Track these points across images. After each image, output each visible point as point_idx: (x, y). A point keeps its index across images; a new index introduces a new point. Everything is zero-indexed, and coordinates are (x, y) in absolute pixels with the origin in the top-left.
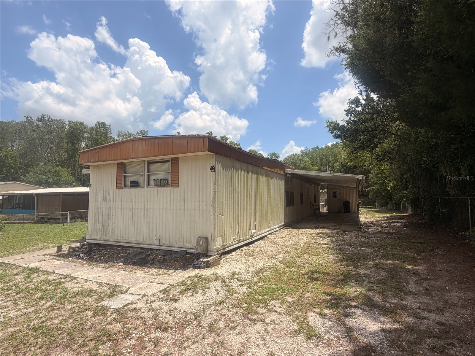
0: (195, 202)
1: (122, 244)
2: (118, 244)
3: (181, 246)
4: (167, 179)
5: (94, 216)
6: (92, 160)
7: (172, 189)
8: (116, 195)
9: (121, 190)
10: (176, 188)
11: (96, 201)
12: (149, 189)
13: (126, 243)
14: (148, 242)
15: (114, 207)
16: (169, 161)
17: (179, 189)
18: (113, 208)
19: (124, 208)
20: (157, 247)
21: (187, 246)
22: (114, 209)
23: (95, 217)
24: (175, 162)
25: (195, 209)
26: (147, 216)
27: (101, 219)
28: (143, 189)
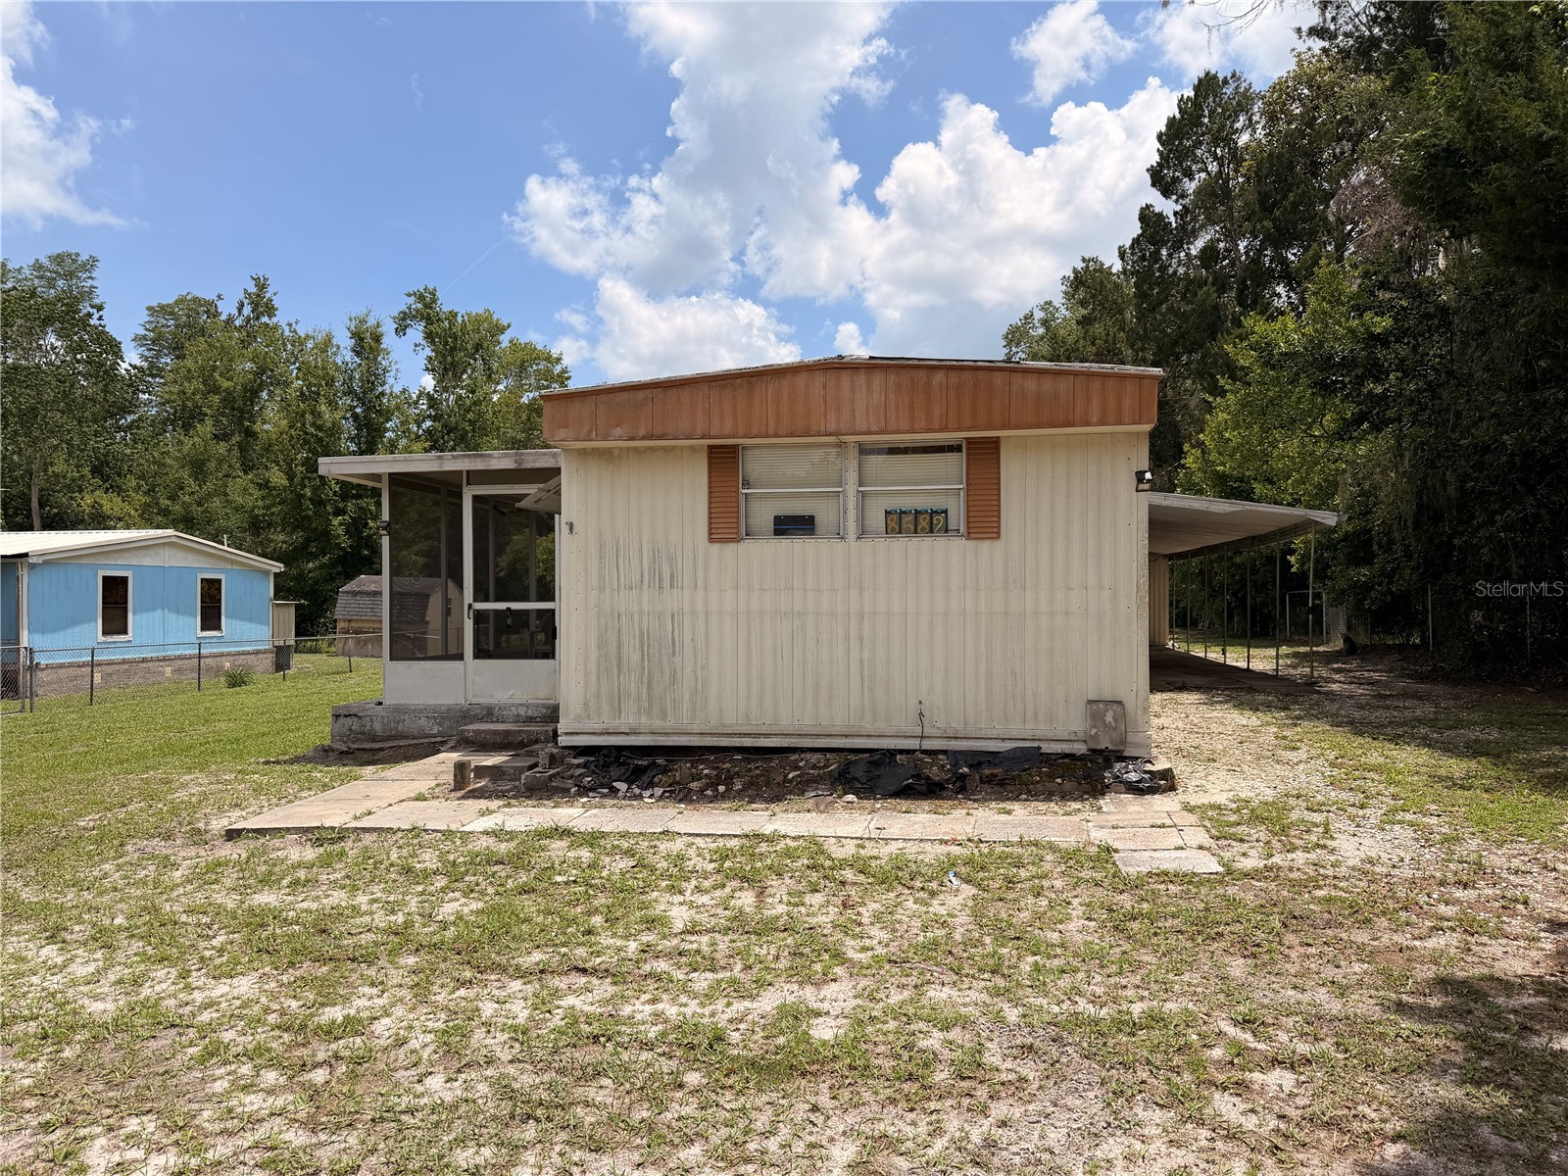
0: (1069, 589)
1: (747, 742)
2: (725, 742)
3: (1015, 734)
4: (945, 512)
5: (593, 644)
6: (618, 431)
7: (971, 544)
8: (706, 566)
9: (731, 547)
10: (986, 545)
11: (601, 589)
12: (867, 545)
13: (767, 735)
14: (869, 728)
15: (700, 606)
16: (957, 449)
17: (999, 545)
18: (694, 613)
19: (748, 613)
20: (913, 744)
21: (1038, 734)
22: (701, 617)
23: (599, 647)
24: (983, 456)
25: (1067, 614)
26: (861, 639)
27: (636, 657)
28: (838, 546)
